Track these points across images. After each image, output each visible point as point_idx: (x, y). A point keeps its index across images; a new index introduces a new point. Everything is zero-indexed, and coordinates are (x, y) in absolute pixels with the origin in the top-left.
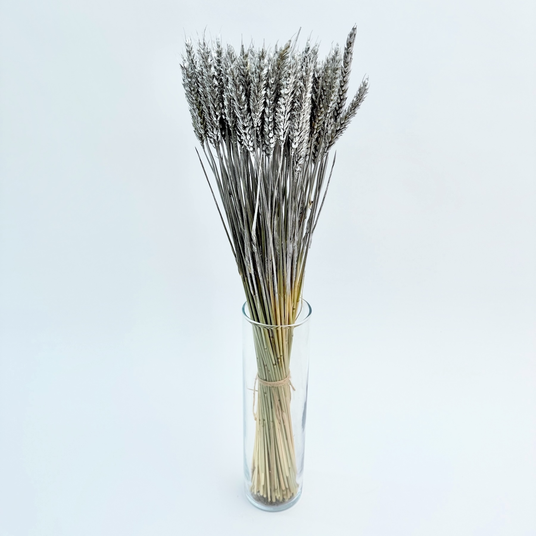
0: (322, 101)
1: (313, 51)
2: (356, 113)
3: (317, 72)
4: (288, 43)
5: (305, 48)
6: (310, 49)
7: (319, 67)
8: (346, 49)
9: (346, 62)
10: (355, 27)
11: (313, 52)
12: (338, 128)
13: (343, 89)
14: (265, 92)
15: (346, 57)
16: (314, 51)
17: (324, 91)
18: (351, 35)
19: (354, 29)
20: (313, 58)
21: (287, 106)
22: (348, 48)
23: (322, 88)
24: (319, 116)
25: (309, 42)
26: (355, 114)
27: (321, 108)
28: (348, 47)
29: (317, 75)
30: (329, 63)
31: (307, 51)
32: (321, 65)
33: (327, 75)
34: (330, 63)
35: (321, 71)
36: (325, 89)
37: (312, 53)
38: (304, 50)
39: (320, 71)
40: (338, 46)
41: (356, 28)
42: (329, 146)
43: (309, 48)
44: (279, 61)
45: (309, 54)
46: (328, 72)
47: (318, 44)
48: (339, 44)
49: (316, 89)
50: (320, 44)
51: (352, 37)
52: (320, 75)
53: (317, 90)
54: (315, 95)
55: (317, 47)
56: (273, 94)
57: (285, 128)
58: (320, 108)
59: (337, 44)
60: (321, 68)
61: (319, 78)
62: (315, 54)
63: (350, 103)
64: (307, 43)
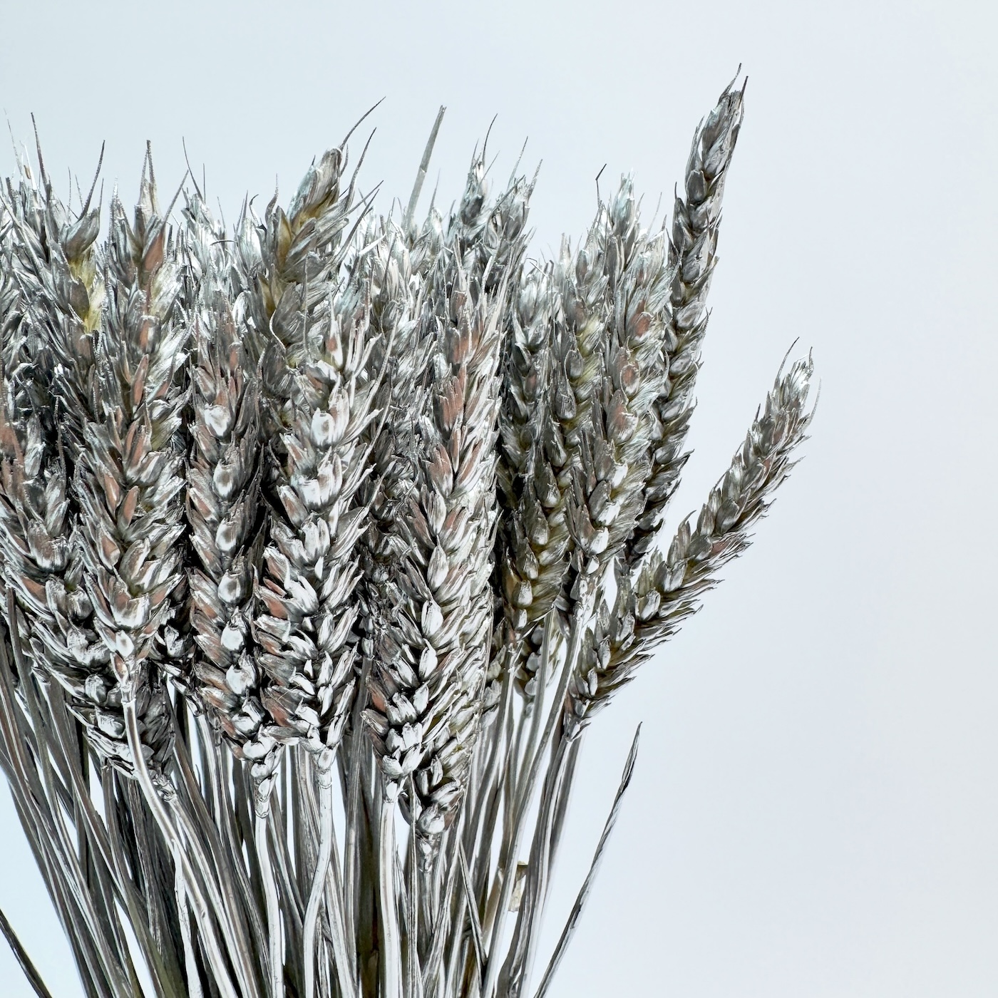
0: (556, 474)
1: (498, 218)
2: (749, 544)
3: (525, 321)
4: (324, 171)
5: (459, 201)
6: (485, 204)
7: (534, 295)
8: (680, 208)
9: (682, 280)
10: (737, 87)
11: (499, 223)
12: (648, 612)
13: (668, 414)
14: (178, 483)
15: (681, 251)
16: (505, 218)
17: (567, 427)
18: (710, 135)
19: (730, 100)
20: (499, 255)
21: (326, 575)
22: (698, 203)
23: (555, 410)
24: (543, 548)
25: (480, 173)
26: (742, 546)
27: (548, 511)
28: (698, 195)
29: (526, 335)
30: (589, 281)
31: (473, 216)
32: (543, 286)
33: (580, 346)
34: (596, 281)
35: (542, 318)
36: (569, 415)
37: (491, 227)
38: (457, 210)
39: (539, 318)
40: (630, 189)
41: (741, 94)
42: (598, 691)
43: (479, 202)
44: (264, 290)
45: (482, 230)
46: (583, 331)
47: (529, 182)
48: (634, 181)
49: (519, 402)
50: (535, 181)
51: (717, 145)
52: (536, 337)
53: (524, 408)
54: (516, 434)
55: (519, 199)
56: (233, 496)
57: (325, 696)
58: (544, 509)
59: (624, 182)
60: (545, 303)
61: (533, 349)
62: (511, 232)
63: (710, 489)
64: (472, 177)
